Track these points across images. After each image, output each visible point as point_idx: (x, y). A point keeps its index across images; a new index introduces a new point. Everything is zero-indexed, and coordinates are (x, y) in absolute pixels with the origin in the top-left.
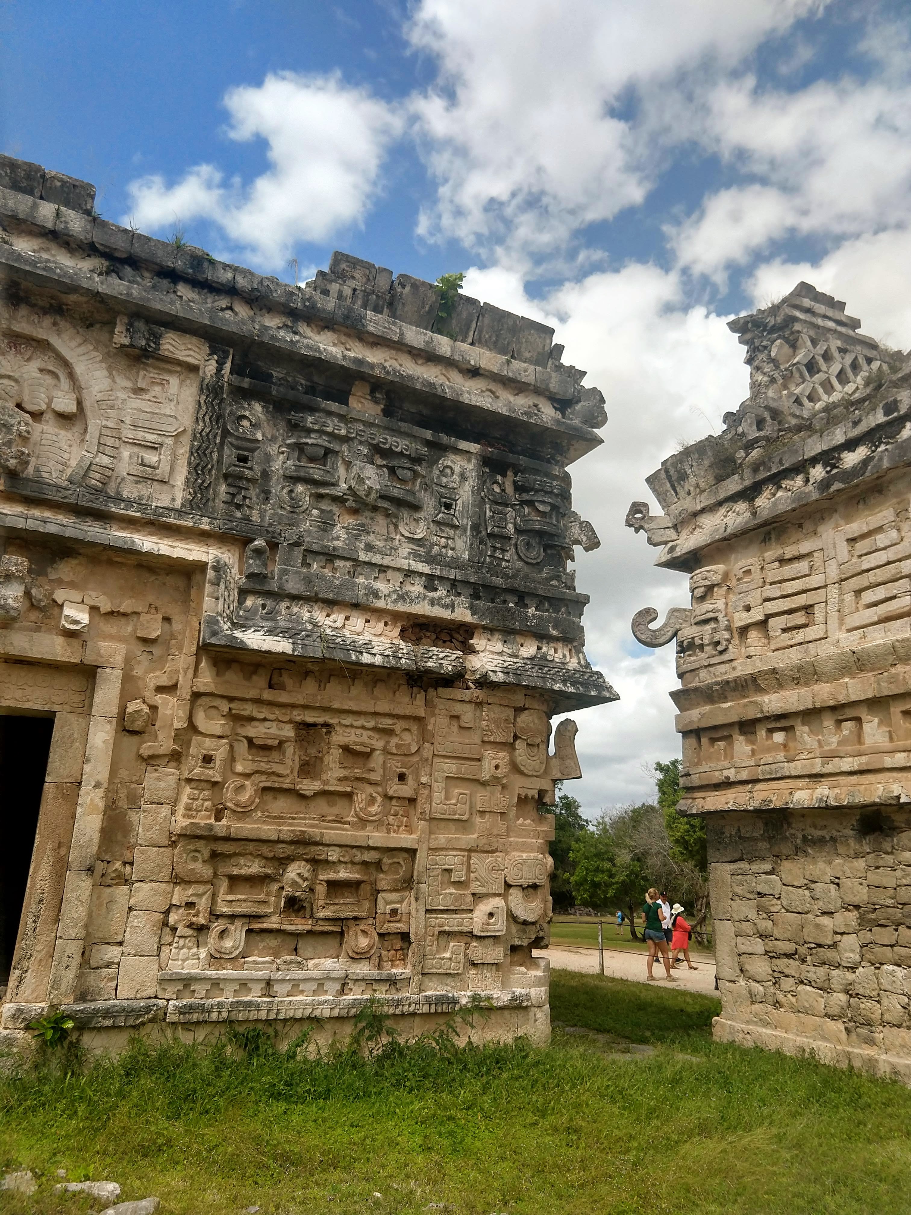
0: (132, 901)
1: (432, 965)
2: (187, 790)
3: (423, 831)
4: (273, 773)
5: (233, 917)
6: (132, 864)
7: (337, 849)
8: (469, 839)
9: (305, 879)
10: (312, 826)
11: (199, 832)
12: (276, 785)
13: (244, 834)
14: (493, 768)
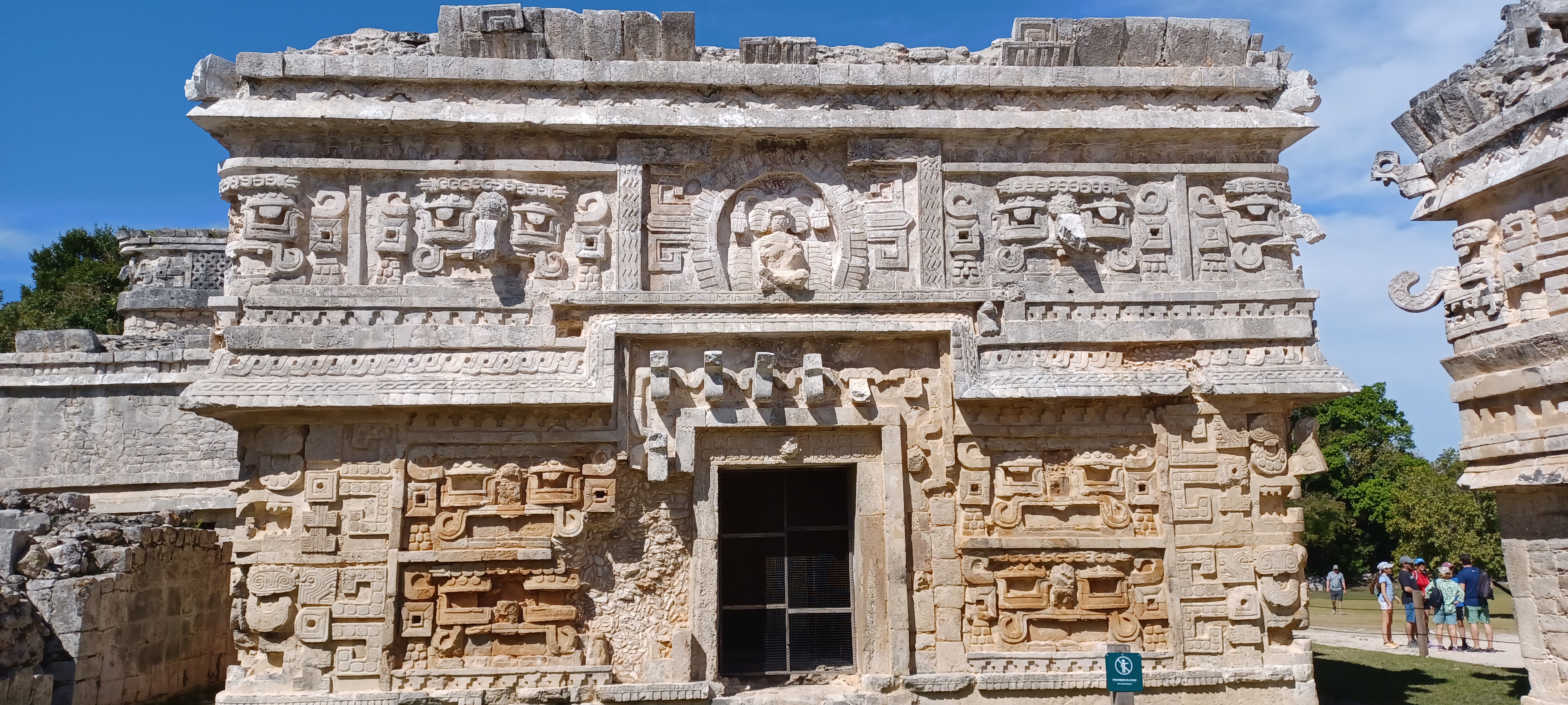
0: (936, 601)
1: (1191, 645)
2: (962, 514)
3: (1168, 533)
4: (1028, 495)
5: (1014, 611)
6: (931, 573)
7: (1094, 553)
8: (1215, 535)
9: (1069, 578)
10: (1069, 535)
11: (978, 546)
12: (1033, 503)
13: (1012, 545)
14: (1230, 472)
